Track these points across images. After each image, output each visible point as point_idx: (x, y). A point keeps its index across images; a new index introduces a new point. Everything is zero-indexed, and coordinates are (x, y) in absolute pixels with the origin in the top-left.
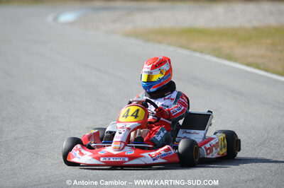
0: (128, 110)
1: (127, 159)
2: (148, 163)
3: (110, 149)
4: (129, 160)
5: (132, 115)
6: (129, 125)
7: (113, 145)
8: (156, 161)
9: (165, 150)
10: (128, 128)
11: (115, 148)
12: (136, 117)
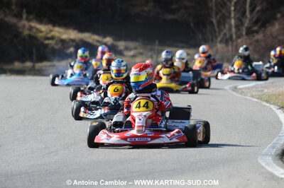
0: (139, 103)
1: (149, 139)
2: (166, 142)
3: (134, 132)
4: (151, 140)
5: (144, 106)
6: (144, 114)
7: (136, 129)
8: (172, 141)
9: (177, 132)
10: (145, 116)
11: (138, 131)
12: (147, 107)
